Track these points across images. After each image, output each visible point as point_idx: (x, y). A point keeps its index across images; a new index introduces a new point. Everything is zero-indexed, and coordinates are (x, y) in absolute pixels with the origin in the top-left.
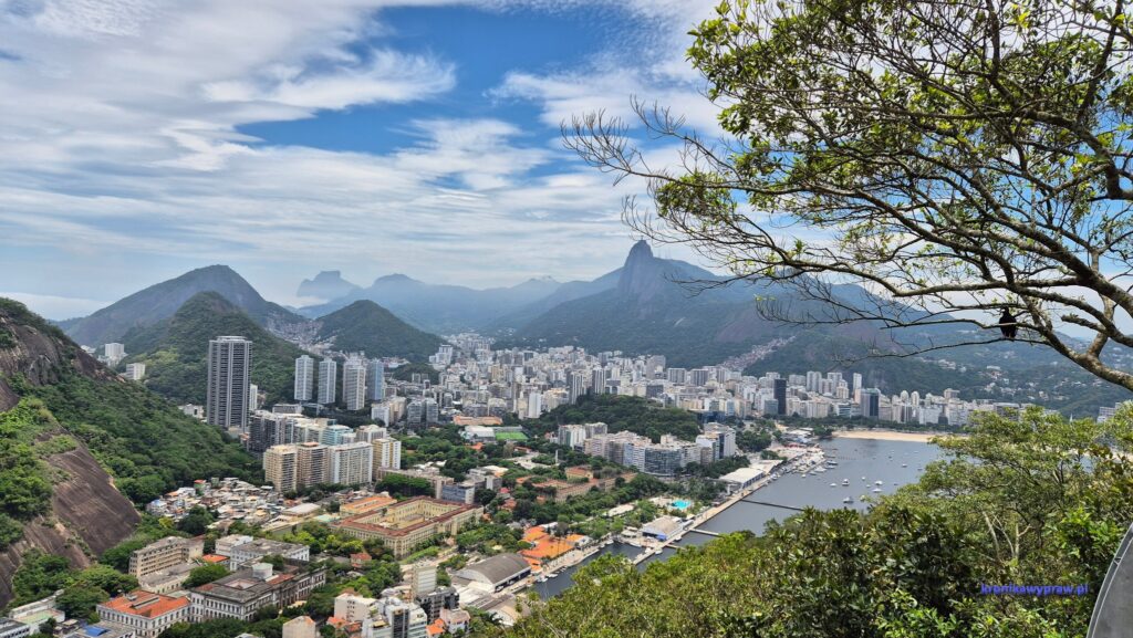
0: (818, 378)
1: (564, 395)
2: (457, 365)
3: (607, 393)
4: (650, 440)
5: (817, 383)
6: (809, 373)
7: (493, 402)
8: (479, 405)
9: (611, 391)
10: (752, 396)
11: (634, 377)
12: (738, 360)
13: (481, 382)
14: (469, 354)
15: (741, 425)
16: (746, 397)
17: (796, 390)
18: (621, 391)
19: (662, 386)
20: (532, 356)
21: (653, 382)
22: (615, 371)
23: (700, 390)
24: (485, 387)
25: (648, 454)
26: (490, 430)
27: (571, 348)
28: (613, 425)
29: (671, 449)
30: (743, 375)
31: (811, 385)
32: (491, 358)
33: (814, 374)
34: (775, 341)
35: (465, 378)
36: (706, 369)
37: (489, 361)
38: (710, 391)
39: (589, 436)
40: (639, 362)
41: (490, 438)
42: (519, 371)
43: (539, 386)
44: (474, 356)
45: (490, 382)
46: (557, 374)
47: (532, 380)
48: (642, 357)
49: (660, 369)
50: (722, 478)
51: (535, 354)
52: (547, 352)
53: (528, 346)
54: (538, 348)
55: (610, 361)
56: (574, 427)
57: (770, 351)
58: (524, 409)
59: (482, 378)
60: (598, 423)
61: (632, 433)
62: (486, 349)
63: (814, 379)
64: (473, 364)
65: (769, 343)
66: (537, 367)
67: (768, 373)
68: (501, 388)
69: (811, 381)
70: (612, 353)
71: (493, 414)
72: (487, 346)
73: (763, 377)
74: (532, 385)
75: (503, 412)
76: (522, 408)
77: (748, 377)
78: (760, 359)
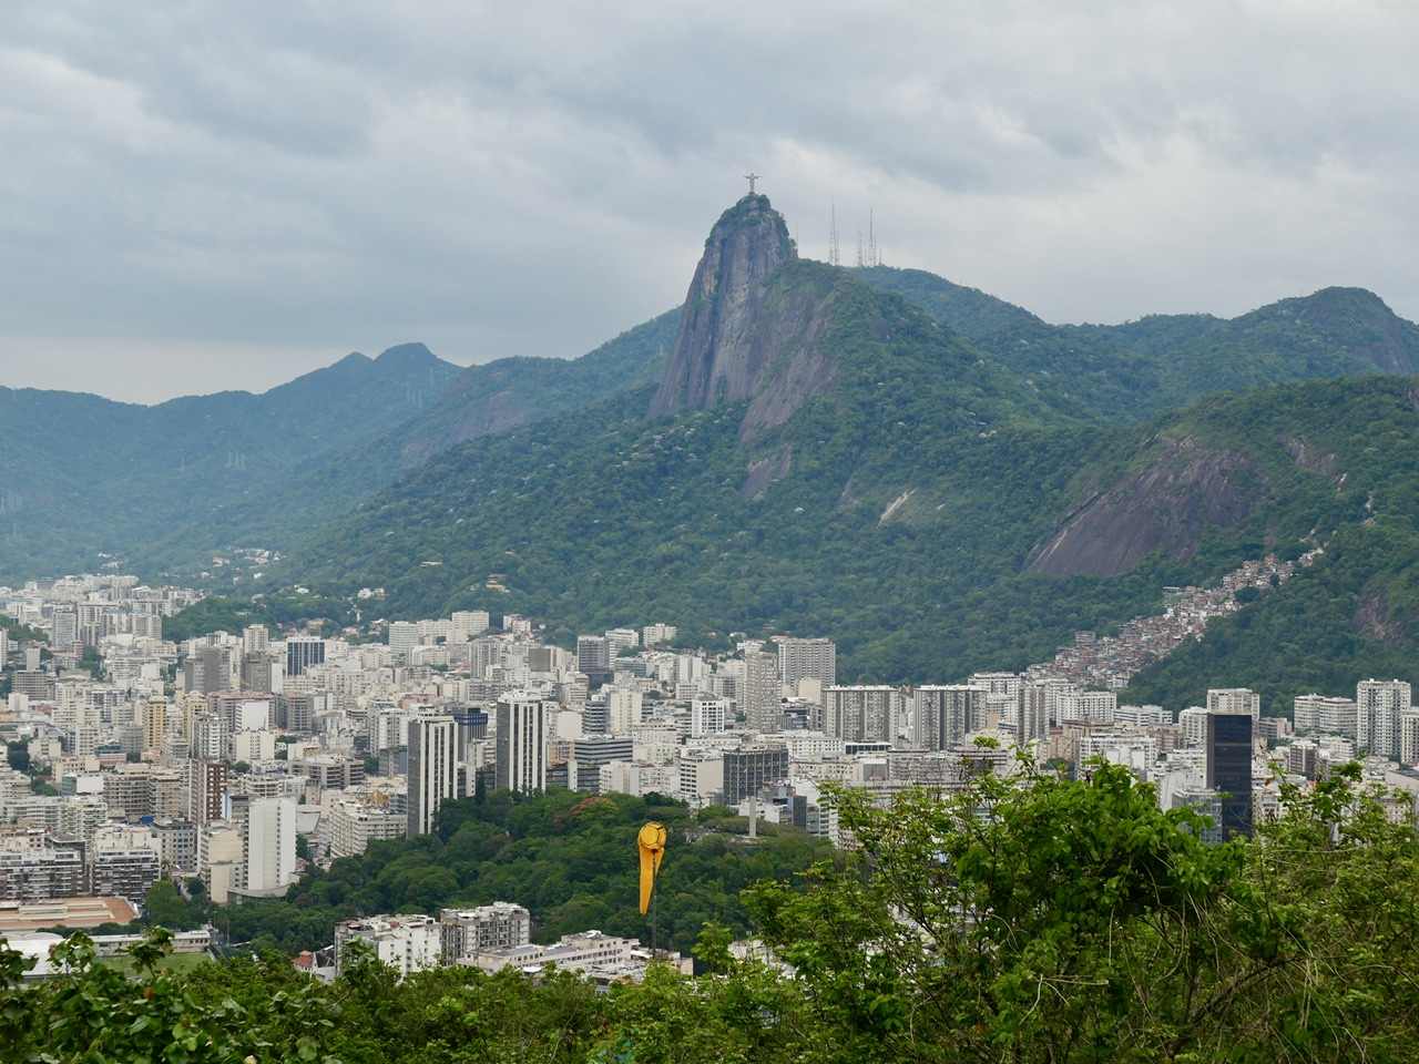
0: (1396, 706)
3: (557, 789)
6: (1362, 688)
7: (118, 841)
8: (51, 855)
9: (573, 784)
11: (698, 725)
13: (92, 763)
20: (318, 655)
21: (761, 741)
22: (624, 702)
27: (481, 619)
28: (554, 913)
30: (1120, 703)
31: (1371, 733)
32: (151, 671)
33: (1385, 692)
34: (1248, 569)
35: (34, 750)
36: (979, 683)
37: (148, 679)
40: (732, 668)
42: (255, 713)
43: (315, 772)
44: (91, 661)
46: (393, 722)
48: (751, 647)
49: (807, 690)
51: (334, 647)
52: (384, 638)
53: (312, 617)
54: (352, 623)
55: (627, 666)
56: (394, 926)
57: (1229, 605)
58: (231, 862)
59: (100, 750)
60: (500, 906)
61: (612, 940)
62: (145, 634)
63: (1384, 709)
64: (79, 694)
65: (1227, 579)
66: (330, 696)
67: (1216, 691)
68: (159, 786)
69: (1372, 717)
70: (637, 635)
71: (106, 888)
72: (150, 620)
73: (1194, 709)
74: (290, 770)
75: (148, 876)
76: (220, 859)
77: (1134, 709)
78: (1190, 637)
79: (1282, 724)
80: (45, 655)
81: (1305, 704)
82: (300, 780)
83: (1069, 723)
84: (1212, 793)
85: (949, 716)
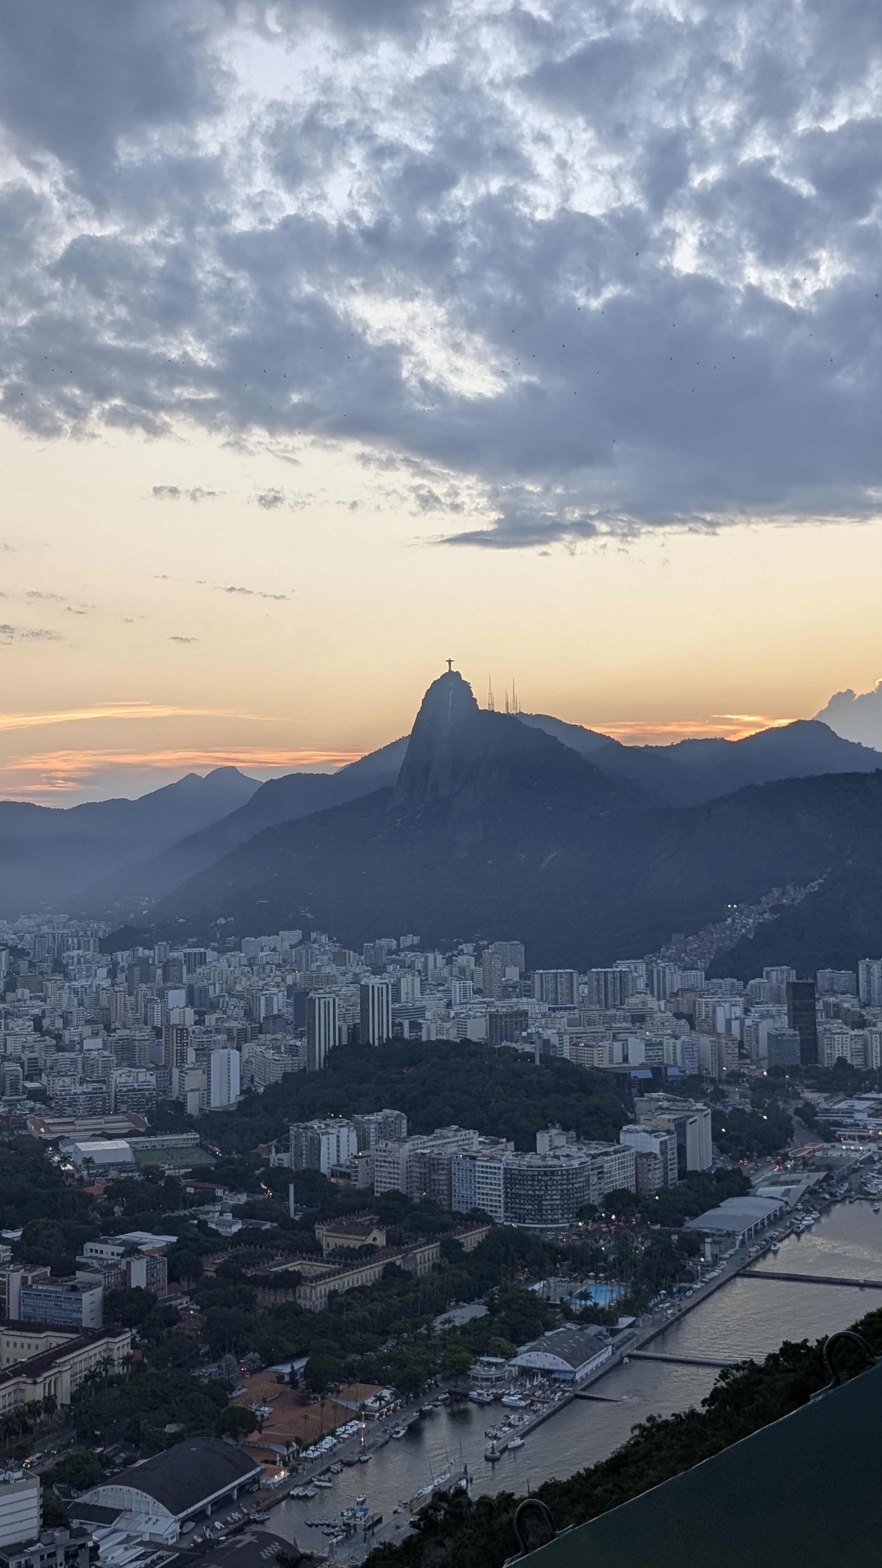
1: (293, 1051)
2: (23, 993)
3: (398, 1038)
4: (511, 1145)
6: (862, 965)
7: (120, 1077)
8: (88, 1088)
9: (406, 1035)
10: (735, 1025)
11: (457, 997)
12: (694, 943)
13: (87, 1030)
14: (47, 966)
15: (719, 1096)
16: (721, 1028)
17: (836, 1005)
18: (430, 1032)
19: (525, 1013)
20: (203, 960)
21: (501, 1006)
22: (410, 985)
23: (613, 1018)
24: (98, 1043)
25: (512, 1178)
26: (122, 1144)
27: (296, 935)
28: (422, 1115)
29: (564, 1163)
30: (708, 977)
31: (869, 993)
32: (103, 972)
34: (776, 892)
35: (46, 1023)
36: (622, 966)
37: (102, 978)
38: (639, 1018)
39: (363, 1144)
40: (462, 960)
41: (122, 1166)
42: (177, 997)
43: (229, 1031)
44: (60, 967)
45: (108, 1029)
46: (269, 1000)
47: (211, 1019)
48: (468, 948)
49: (513, 973)
50: (692, 1224)
51: (211, 955)
52: (238, 948)
53: (191, 936)
54: (215, 940)
55: (393, 962)
56: (327, 1126)
57: (766, 916)
58: (198, 1090)
59: (88, 1022)
60: (387, 1111)
61: (467, 1132)
62: (89, 950)
63: (875, 977)
64: (62, 988)
65: (764, 899)
66: (217, 985)
67: (768, 969)
68: (137, 1043)
69: (868, 982)
70: (395, 942)
71: (124, 1108)
72: (92, 941)
73: (757, 980)
74: (213, 1031)
75: (149, 1100)
76: (193, 1088)
77: (721, 981)
78: (744, 936)
80: (32, 965)
81: (823, 975)
82: (219, 1037)
84: (791, 1032)
85: (610, 988)
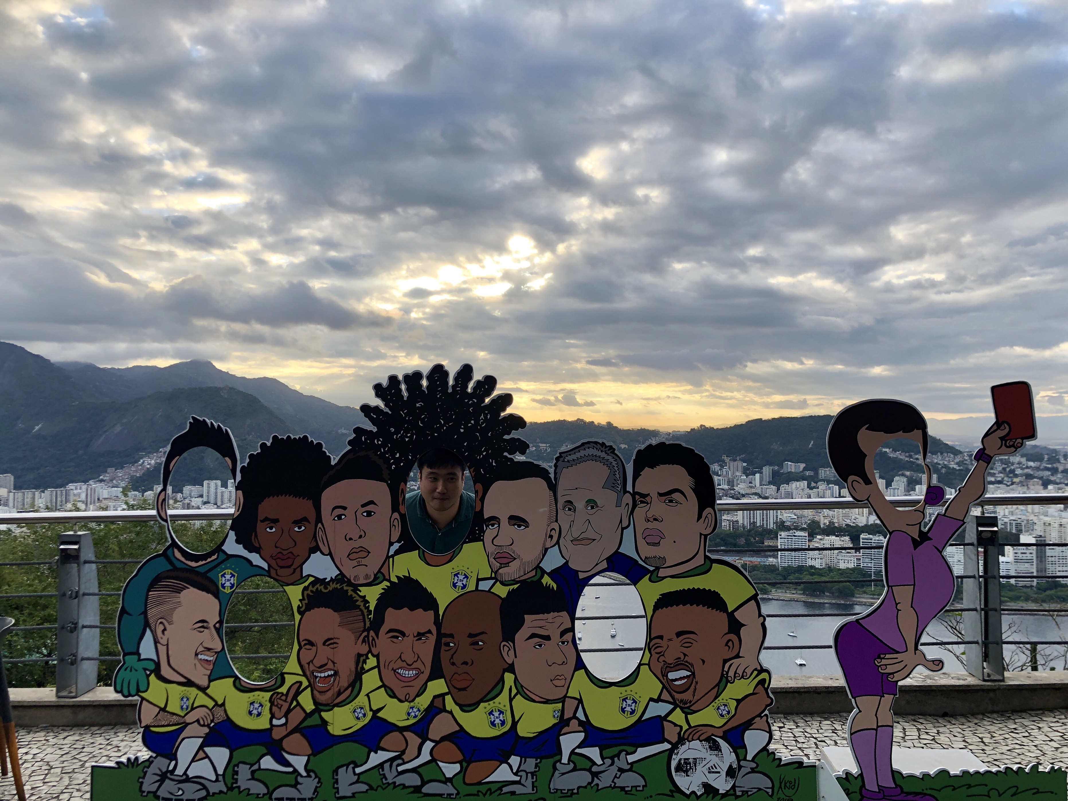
0: (216, 489)
5: (216, 493)
6: (205, 483)
12: (120, 473)
31: (208, 496)
33: (213, 483)
36: (71, 486)
63: (212, 490)
69: (208, 492)
73: (149, 492)
79: (179, 496)
81: (187, 489)
83: (105, 499)
85: (59, 499)
